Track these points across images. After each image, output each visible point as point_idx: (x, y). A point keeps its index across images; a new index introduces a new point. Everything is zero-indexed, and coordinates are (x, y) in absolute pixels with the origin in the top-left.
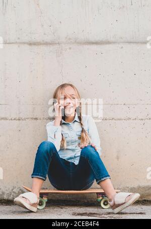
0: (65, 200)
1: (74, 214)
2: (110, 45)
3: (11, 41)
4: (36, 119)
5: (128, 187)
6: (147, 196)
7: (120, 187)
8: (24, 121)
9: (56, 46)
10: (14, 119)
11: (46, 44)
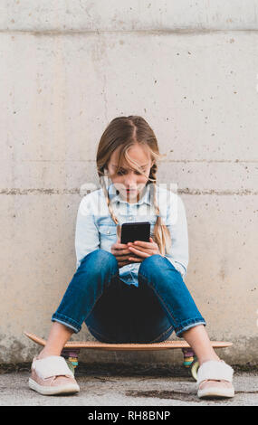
0: (109, 365)
1: (130, 394)
4: (49, 191)
5: (244, 337)
7: (229, 337)
8: (24, 196)
9: (93, 39)
10: (3, 192)
11: (71, 32)
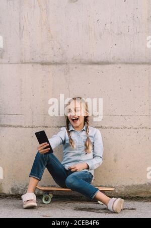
0: (70, 196)
1: (76, 209)
2: (110, 65)
3: (27, 62)
6: (140, 193)
8: (37, 129)
9: (64, 66)
10: (29, 127)
11: (56, 64)
